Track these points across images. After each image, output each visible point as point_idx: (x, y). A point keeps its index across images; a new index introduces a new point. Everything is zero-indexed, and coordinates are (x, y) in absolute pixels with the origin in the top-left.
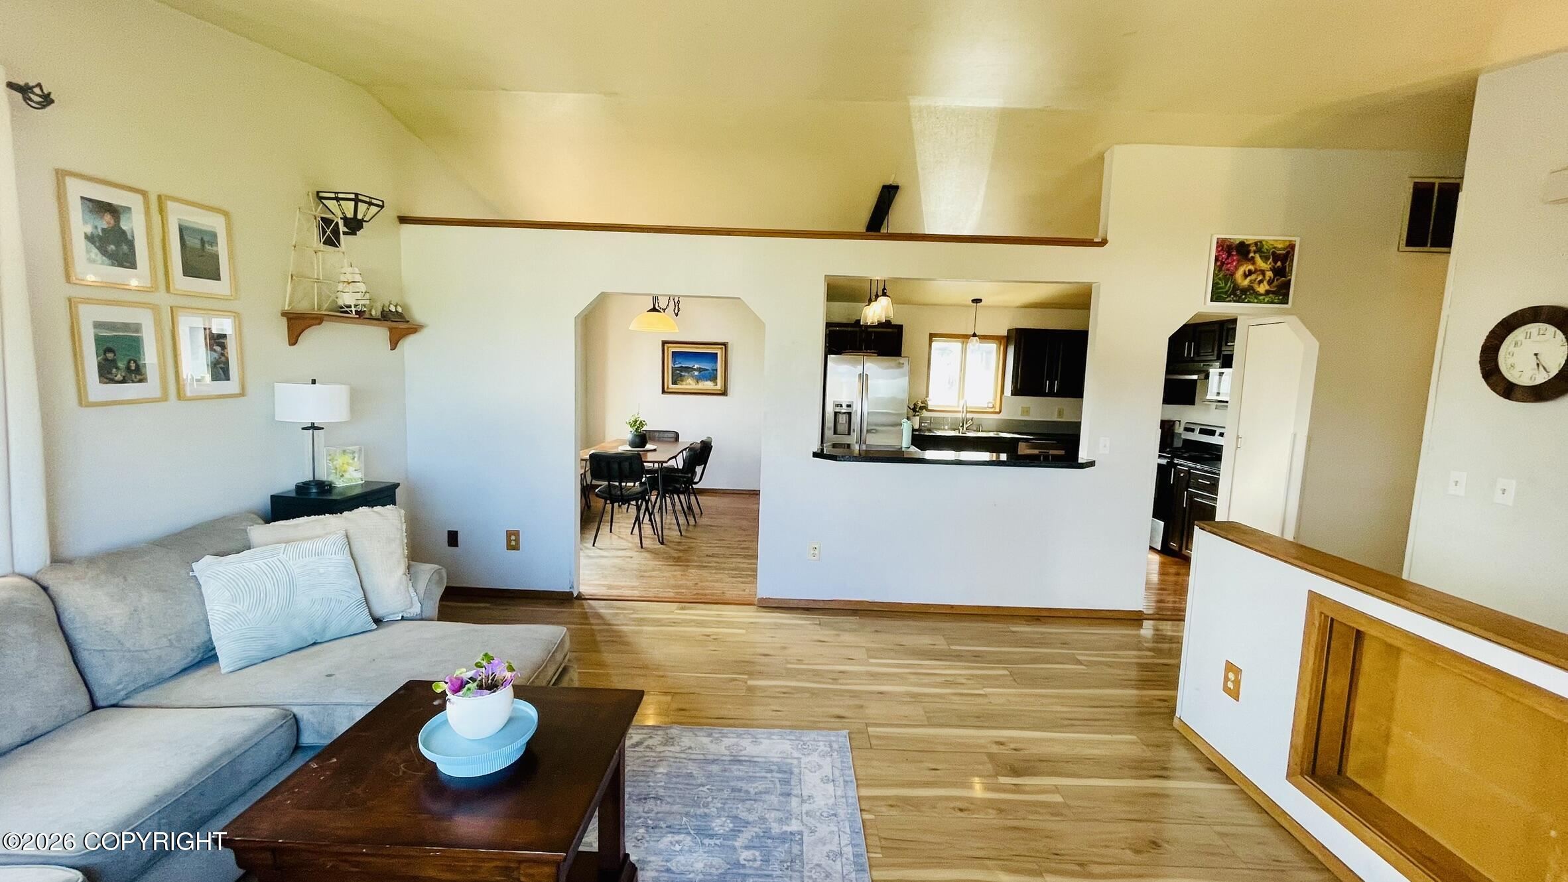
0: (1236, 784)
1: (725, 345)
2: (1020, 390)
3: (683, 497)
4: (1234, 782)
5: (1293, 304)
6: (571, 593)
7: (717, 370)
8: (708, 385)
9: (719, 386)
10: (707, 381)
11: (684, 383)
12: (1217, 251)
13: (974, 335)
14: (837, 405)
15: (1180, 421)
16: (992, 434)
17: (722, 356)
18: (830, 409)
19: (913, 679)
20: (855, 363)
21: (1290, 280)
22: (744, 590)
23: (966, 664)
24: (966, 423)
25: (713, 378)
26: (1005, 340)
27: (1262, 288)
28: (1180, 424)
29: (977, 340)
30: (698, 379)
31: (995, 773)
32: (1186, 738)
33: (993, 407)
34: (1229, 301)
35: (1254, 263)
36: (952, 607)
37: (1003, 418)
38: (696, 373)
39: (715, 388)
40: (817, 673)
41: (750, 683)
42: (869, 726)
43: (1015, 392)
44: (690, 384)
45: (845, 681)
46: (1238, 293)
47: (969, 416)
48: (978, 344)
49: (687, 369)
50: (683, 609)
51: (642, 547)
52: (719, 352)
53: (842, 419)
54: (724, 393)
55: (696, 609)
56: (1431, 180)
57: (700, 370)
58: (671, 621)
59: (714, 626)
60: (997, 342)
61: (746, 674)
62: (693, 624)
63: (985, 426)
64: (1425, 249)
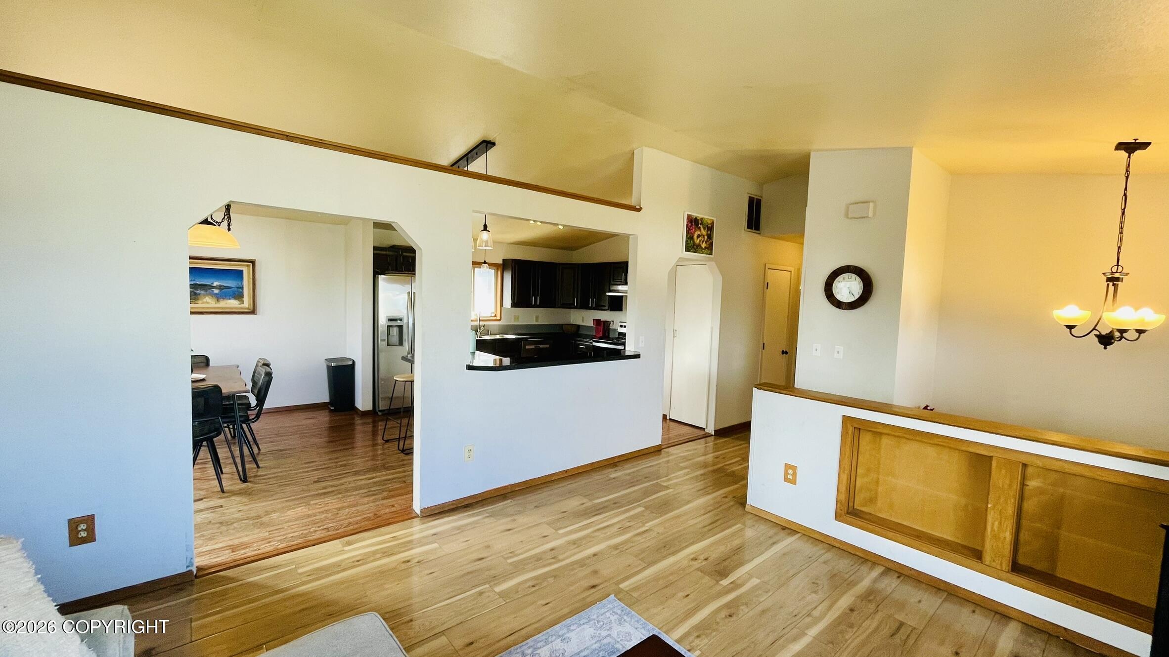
0: (799, 532)
1: (253, 262)
2: (518, 302)
3: (245, 425)
4: (797, 531)
5: (714, 256)
6: (191, 572)
7: (243, 287)
8: (233, 303)
9: (247, 303)
10: (230, 299)
11: (200, 302)
12: (687, 222)
13: (485, 262)
14: (390, 320)
15: (613, 321)
16: (498, 337)
17: (248, 273)
18: (383, 321)
19: (600, 535)
20: (403, 283)
21: (713, 242)
22: (393, 506)
23: (616, 511)
24: (480, 329)
25: (239, 296)
26: (502, 267)
27: (704, 245)
28: (613, 324)
29: (487, 266)
30: (218, 298)
31: (715, 582)
32: (758, 516)
33: (495, 316)
34: (692, 252)
35: (700, 231)
36: (566, 471)
37: (503, 324)
38: (216, 291)
39: (242, 306)
40: (538, 558)
41: (498, 589)
42: (620, 584)
43: (515, 304)
44: (208, 303)
45: (564, 556)
46: (695, 247)
47: (482, 323)
48: (488, 269)
49: (203, 287)
50: (349, 544)
51: (223, 491)
52: (245, 270)
53: (395, 332)
54: (253, 312)
55: (364, 540)
56: (753, 196)
57: (220, 288)
58: (354, 559)
59: (403, 549)
60: (495, 268)
61: (484, 584)
62: (378, 556)
63: (492, 330)
64: (752, 231)
